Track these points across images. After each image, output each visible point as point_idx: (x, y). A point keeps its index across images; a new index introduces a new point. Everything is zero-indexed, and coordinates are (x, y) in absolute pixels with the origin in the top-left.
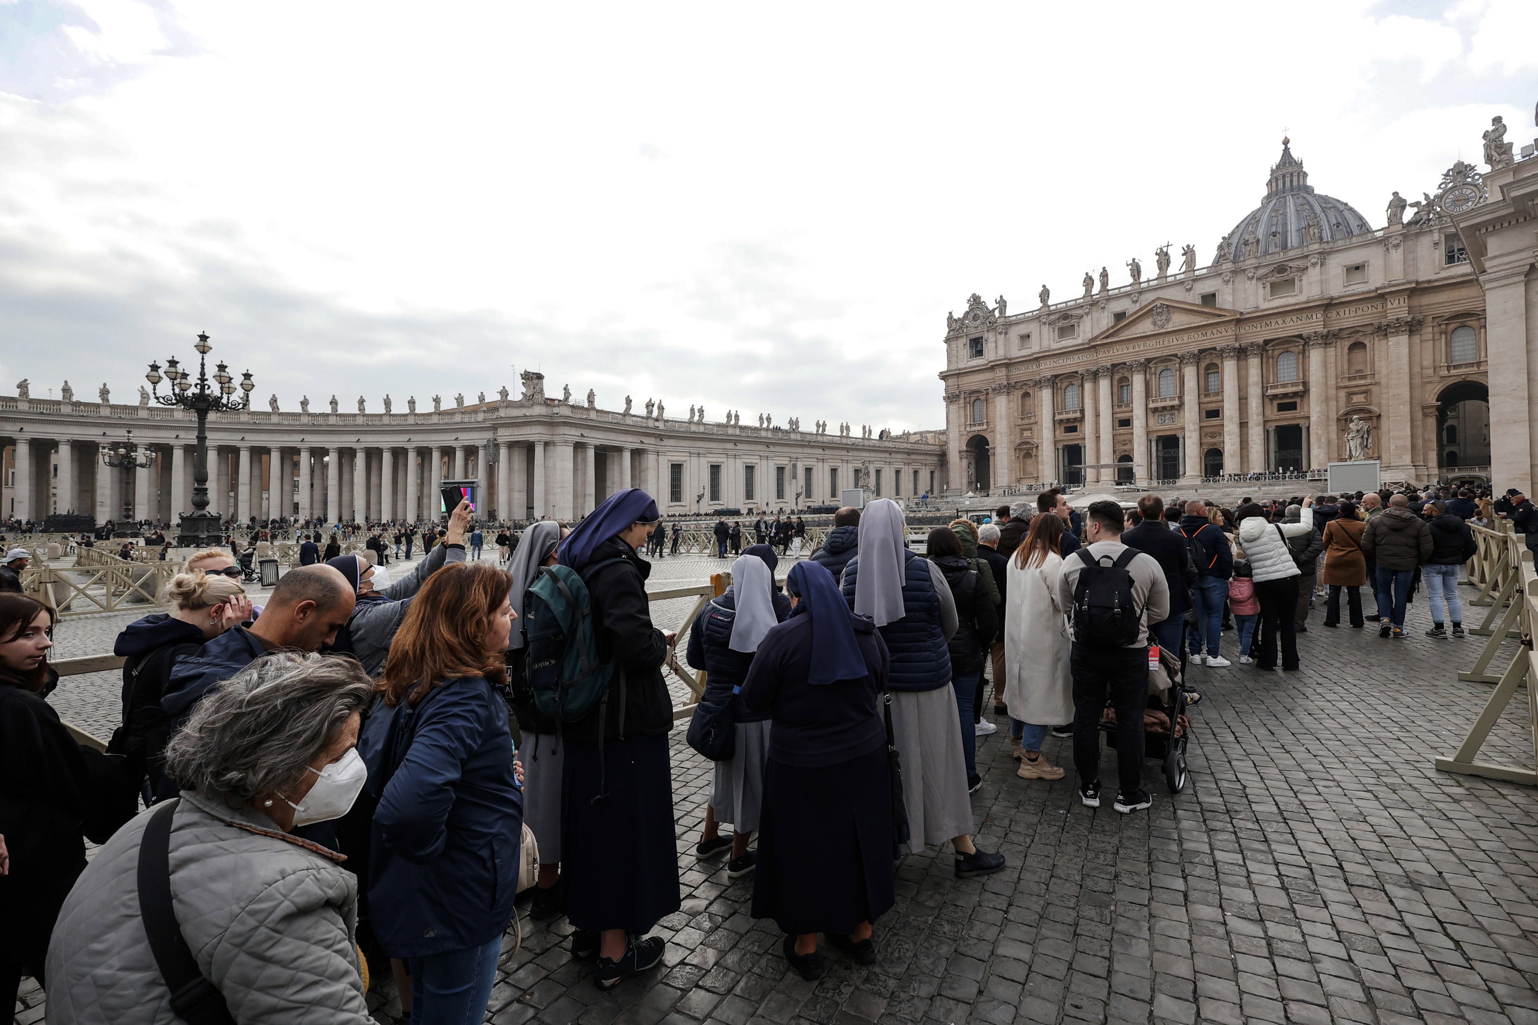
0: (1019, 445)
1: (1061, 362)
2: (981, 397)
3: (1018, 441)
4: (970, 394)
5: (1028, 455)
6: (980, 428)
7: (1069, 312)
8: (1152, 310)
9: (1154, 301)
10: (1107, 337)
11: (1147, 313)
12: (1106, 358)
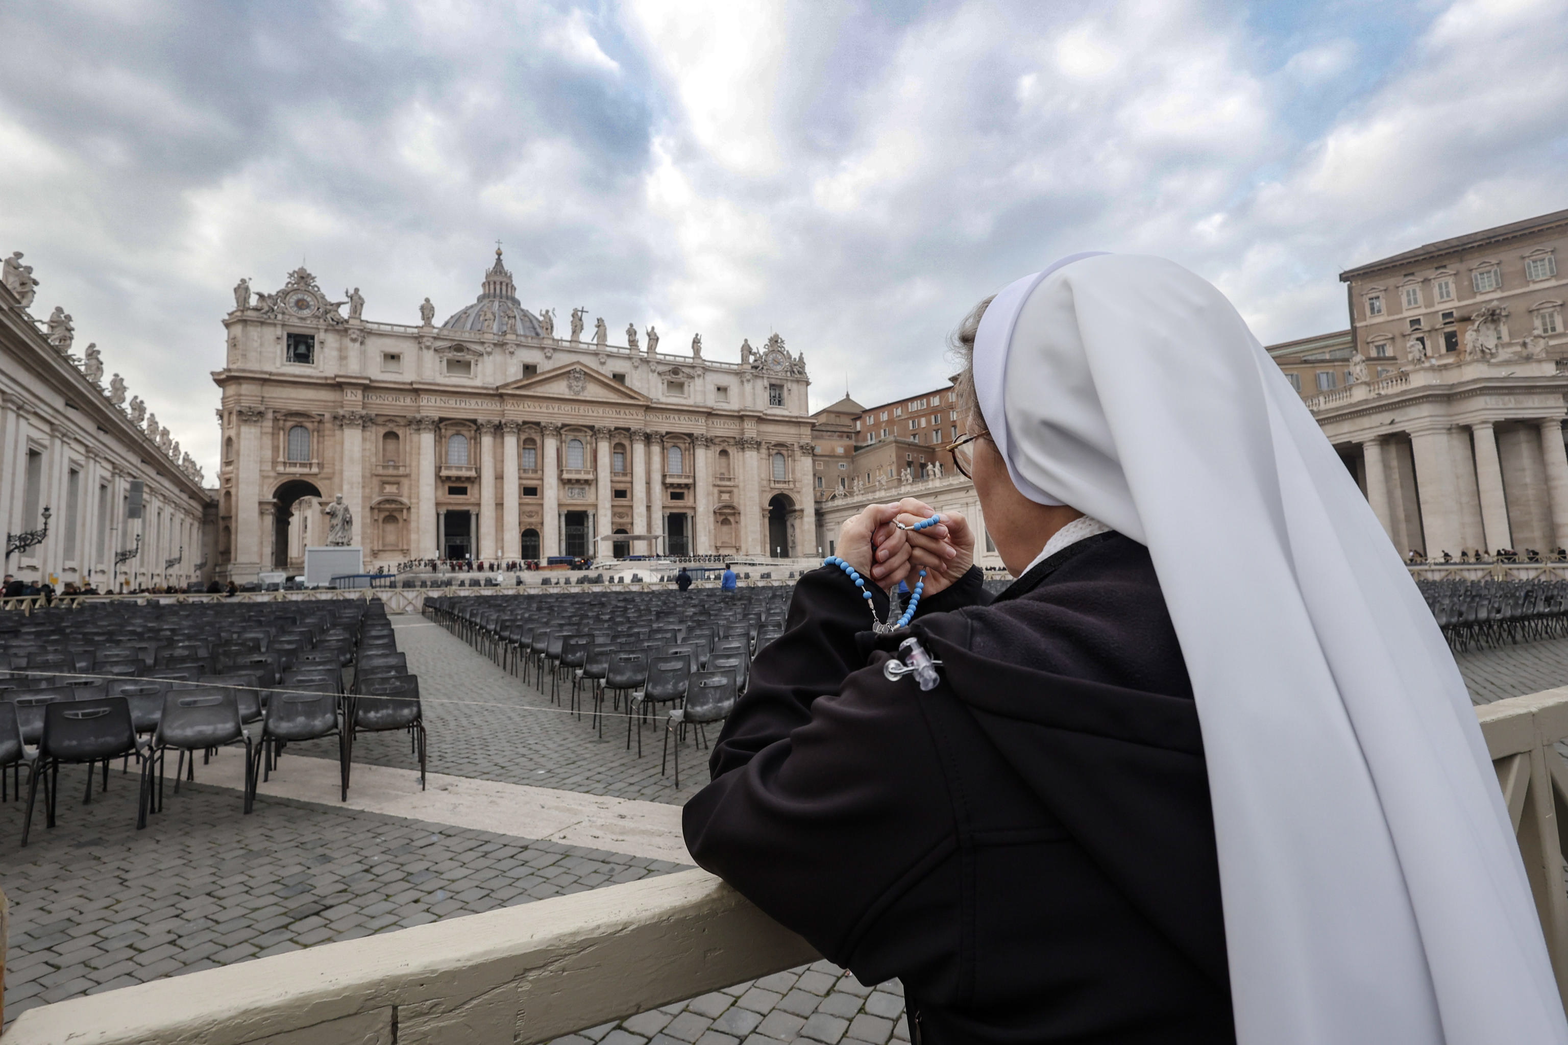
0: (379, 503)
1: (452, 402)
2: (309, 425)
3: (377, 499)
4: (286, 415)
5: (391, 518)
6: (306, 470)
7: (464, 344)
8: (569, 372)
9: (573, 364)
10: (518, 388)
11: (565, 374)
12: (516, 412)
